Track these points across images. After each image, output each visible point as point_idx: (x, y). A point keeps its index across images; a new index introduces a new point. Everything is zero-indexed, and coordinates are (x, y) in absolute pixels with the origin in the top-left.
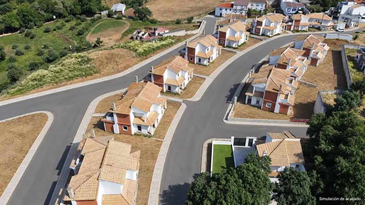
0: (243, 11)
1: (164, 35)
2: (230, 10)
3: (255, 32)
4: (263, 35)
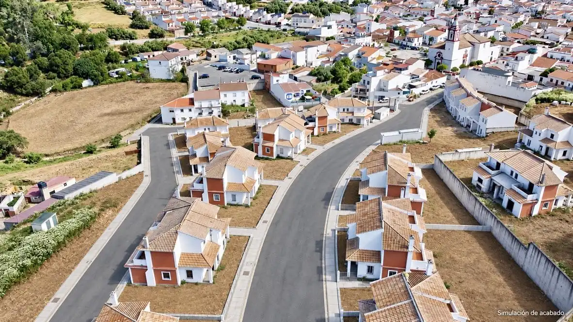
0: (213, 109)
1: (66, 197)
2: (190, 110)
3: (263, 155)
4: (278, 157)
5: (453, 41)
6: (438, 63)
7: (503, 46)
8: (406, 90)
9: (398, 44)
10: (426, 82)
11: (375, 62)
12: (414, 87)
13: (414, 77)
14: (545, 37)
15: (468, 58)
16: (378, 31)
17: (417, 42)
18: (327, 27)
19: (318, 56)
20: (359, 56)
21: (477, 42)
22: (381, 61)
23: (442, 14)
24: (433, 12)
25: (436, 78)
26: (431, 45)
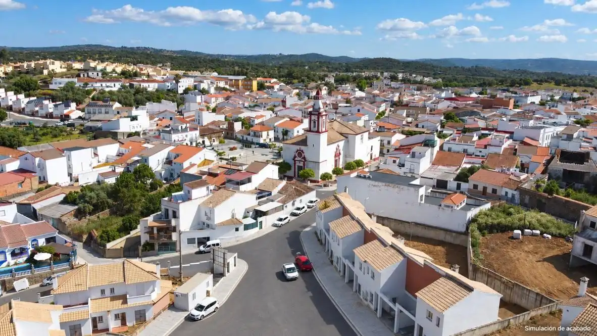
5: (318, 132)
6: (300, 168)
7: (383, 138)
8: (250, 221)
9: (240, 141)
10: (285, 204)
11: (193, 171)
12: (264, 214)
13: (262, 194)
14: (420, 125)
15: (341, 156)
16: (213, 123)
17: (267, 136)
18: (129, 119)
19: (95, 164)
20: (169, 161)
21: (352, 132)
22: (205, 169)
23: (296, 105)
24: (284, 102)
25: (300, 193)
26: (287, 139)
